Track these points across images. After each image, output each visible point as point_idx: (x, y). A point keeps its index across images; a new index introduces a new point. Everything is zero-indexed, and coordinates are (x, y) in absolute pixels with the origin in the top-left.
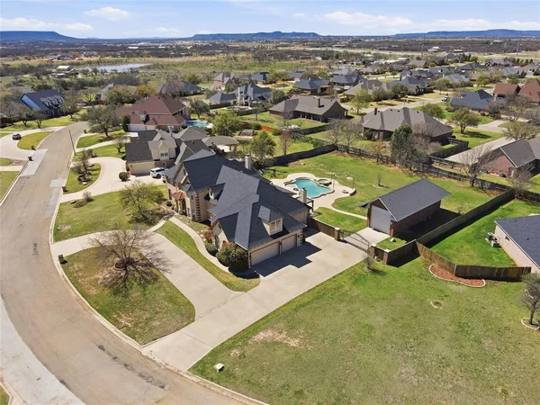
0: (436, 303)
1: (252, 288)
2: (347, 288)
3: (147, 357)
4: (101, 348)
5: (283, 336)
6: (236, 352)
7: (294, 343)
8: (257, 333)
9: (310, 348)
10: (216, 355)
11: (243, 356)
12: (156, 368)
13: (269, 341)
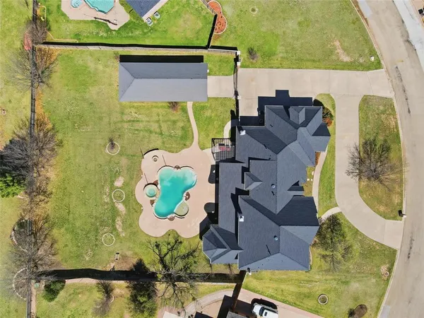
0: (253, 10)
1: (325, 94)
2: (281, 55)
3: (394, 90)
4: (409, 112)
5: (338, 51)
6: (361, 60)
7: (337, 43)
8: (347, 62)
9: (333, 36)
10: (369, 67)
11: (361, 56)
12: (394, 80)
13: (345, 53)
